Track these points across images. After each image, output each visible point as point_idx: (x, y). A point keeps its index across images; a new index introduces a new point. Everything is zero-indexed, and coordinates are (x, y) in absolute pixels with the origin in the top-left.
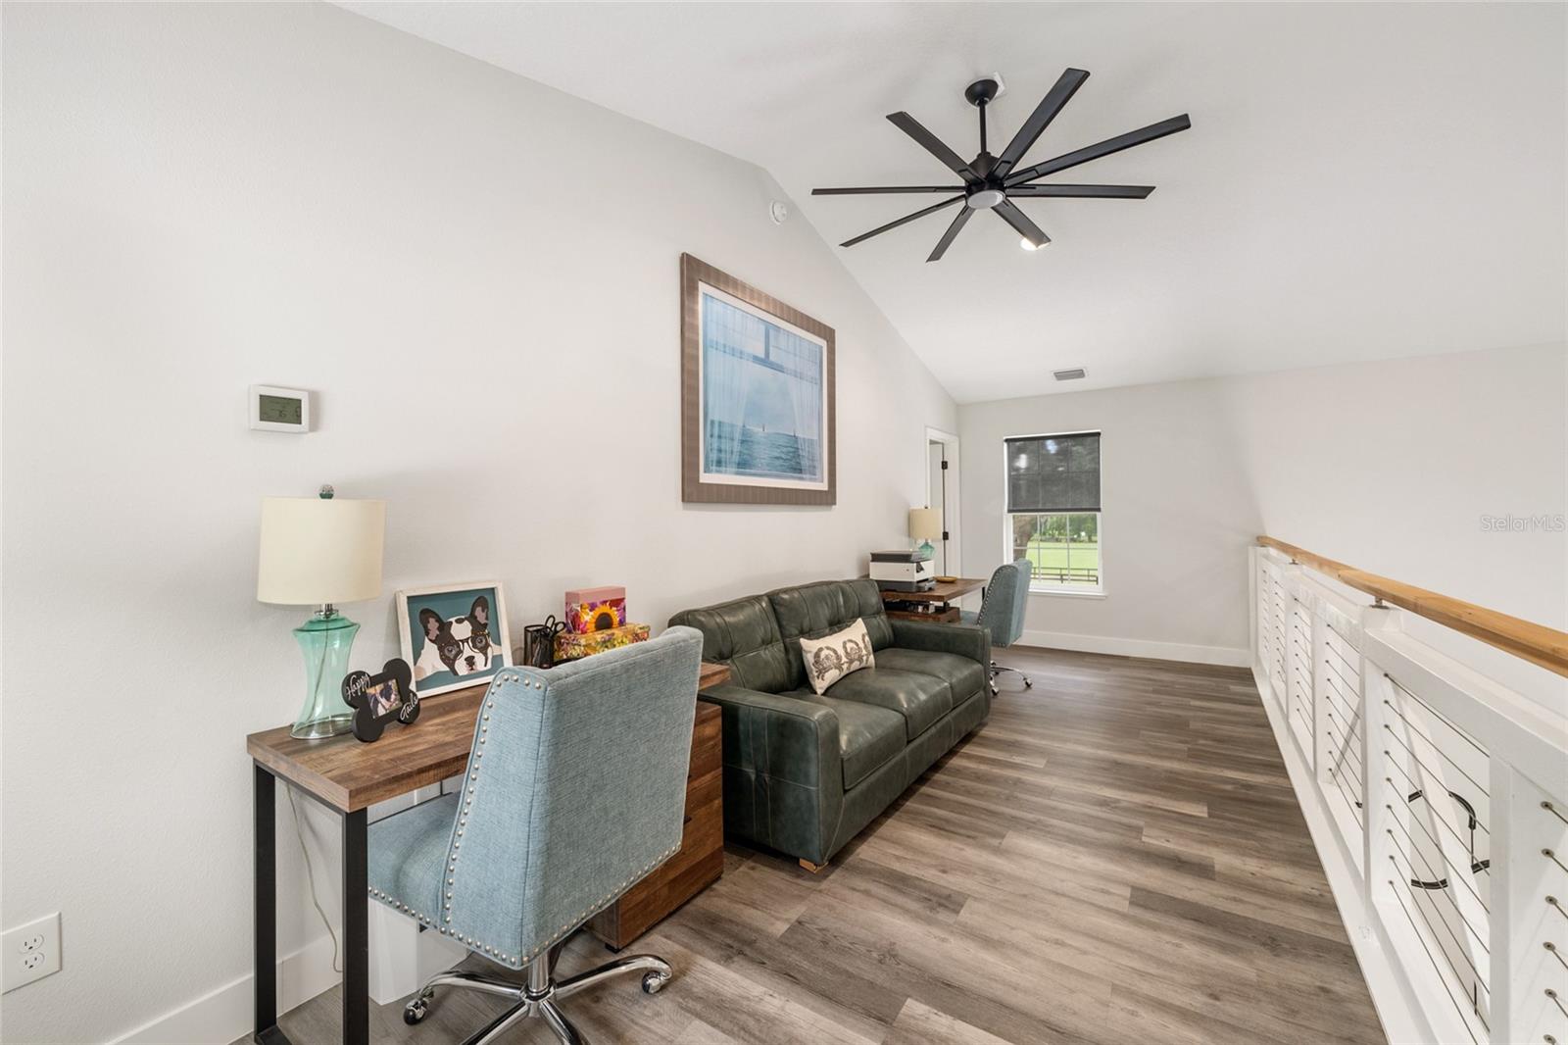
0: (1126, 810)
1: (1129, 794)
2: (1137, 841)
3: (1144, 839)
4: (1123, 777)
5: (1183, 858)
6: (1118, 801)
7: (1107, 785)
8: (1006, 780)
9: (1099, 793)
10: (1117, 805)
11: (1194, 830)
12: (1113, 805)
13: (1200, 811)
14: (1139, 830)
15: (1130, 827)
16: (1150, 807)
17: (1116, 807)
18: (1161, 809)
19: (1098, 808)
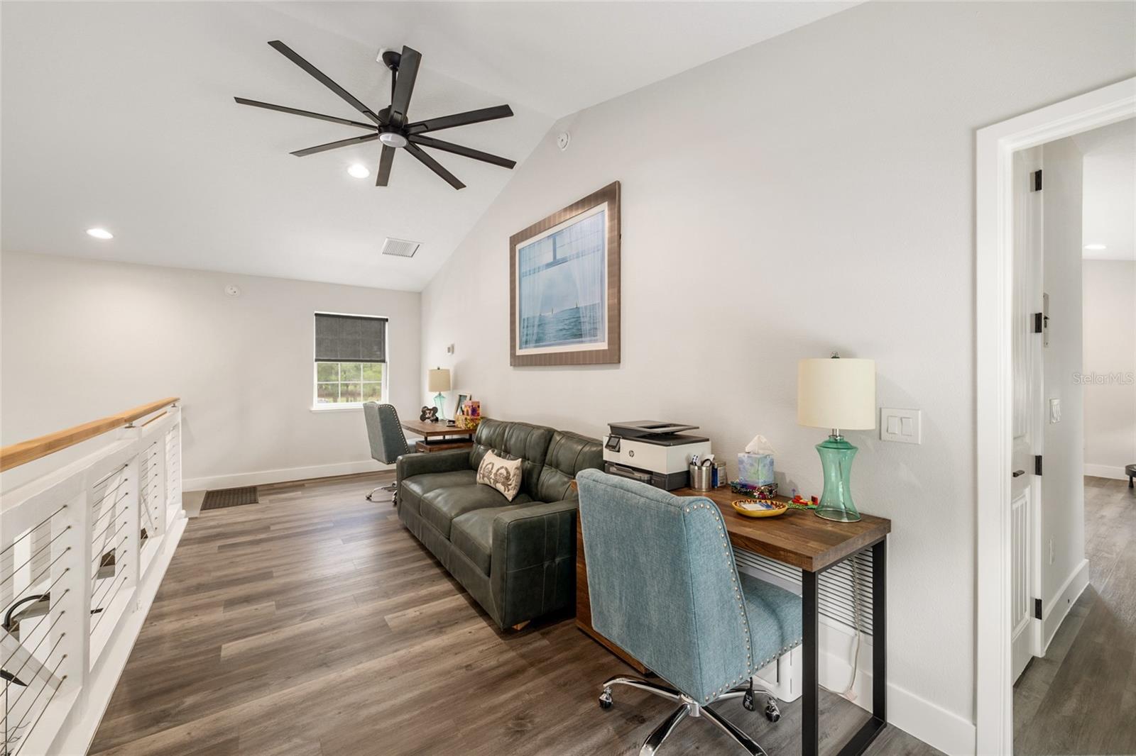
0: (292, 617)
1: (297, 632)
2: (278, 599)
3: (274, 603)
4: (311, 647)
5: (245, 604)
6: (303, 620)
7: (320, 630)
8: (395, 593)
9: (322, 619)
10: (301, 618)
11: (235, 627)
12: (305, 615)
13: (230, 649)
14: (279, 607)
15: (286, 605)
16: (274, 629)
17: (301, 615)
18: (265, 632)
19: (315, 607)
